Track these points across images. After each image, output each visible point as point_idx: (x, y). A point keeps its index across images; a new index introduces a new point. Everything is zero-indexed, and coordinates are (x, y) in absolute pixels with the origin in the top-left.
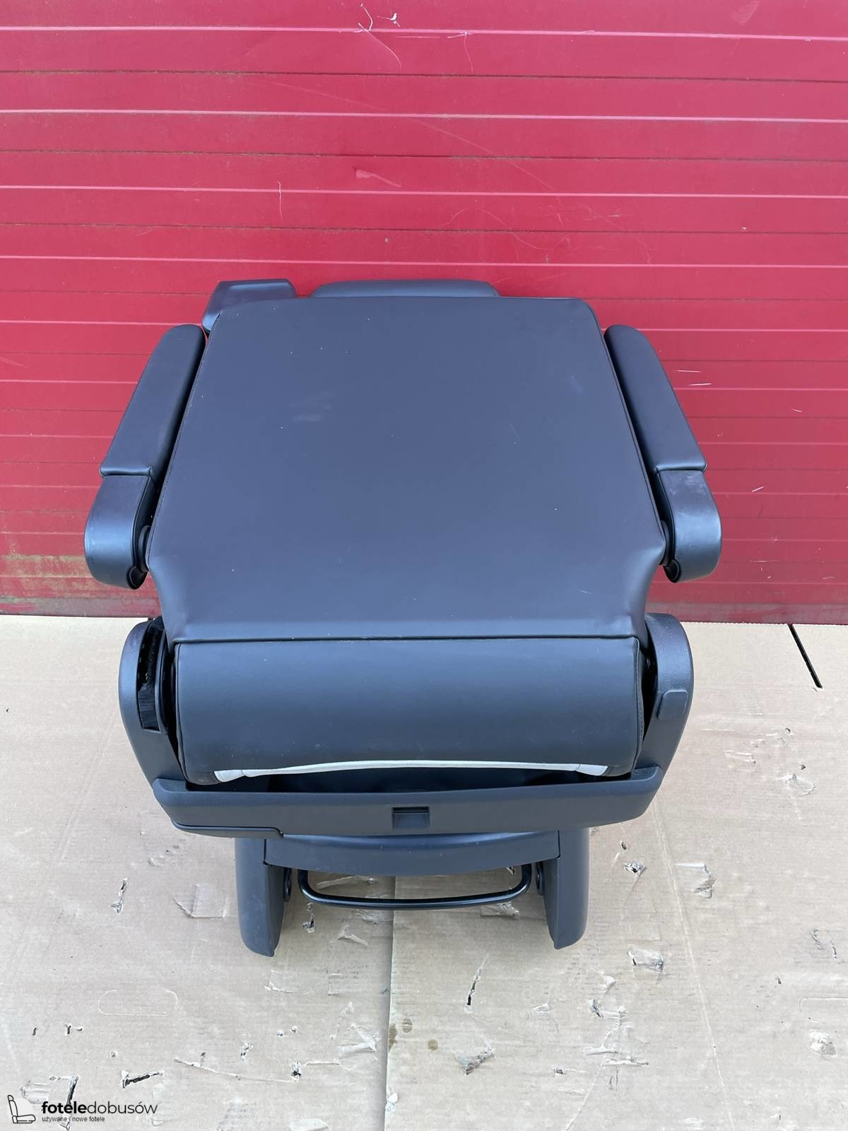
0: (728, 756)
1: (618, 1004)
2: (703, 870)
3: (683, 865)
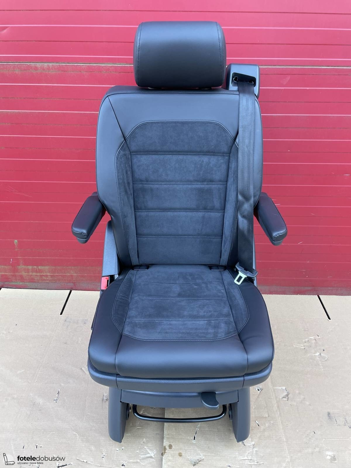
0: (294, 346)
1: (252, 441)
2: (285, 390)
3: (277, 388)
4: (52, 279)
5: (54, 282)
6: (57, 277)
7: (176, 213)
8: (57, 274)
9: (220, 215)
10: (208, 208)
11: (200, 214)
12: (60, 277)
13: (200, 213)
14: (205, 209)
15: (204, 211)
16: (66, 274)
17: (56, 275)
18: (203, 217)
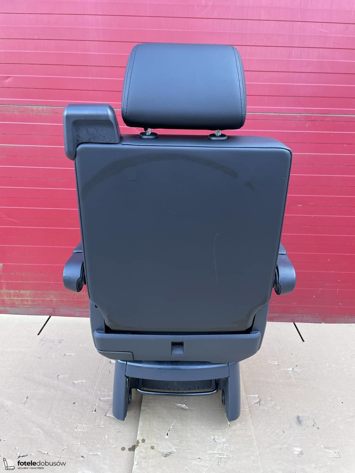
0: (269, 362)
1: (223, 438)
2: (257, 397)
3: (250, 396)
4: (32, 304)
5: (34, 306)
6: (38, 302)
8: (38, 299)
12: (40, 302)
16: (46, 299)
17: (36, 299)
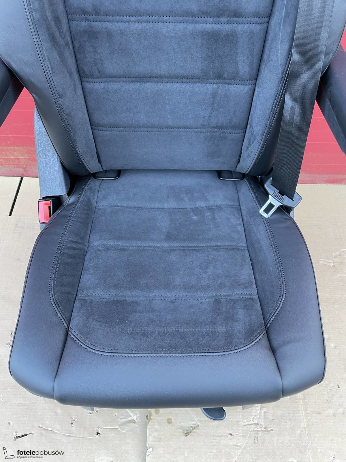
0: (321, 262)
7: (161, 86)
9: (246, 90)
10: (226, 75)
11: (209, 88)
13: (208, 85)
14: (219, 76)
15: (215, 81)
16: (9, 157)
18: (214, 94)
